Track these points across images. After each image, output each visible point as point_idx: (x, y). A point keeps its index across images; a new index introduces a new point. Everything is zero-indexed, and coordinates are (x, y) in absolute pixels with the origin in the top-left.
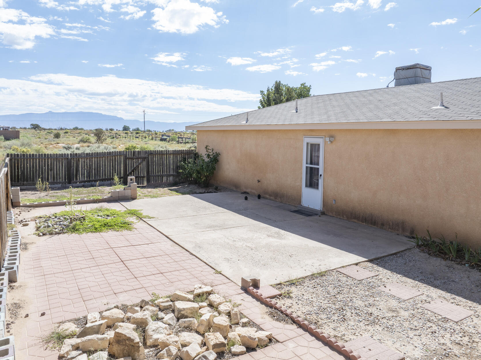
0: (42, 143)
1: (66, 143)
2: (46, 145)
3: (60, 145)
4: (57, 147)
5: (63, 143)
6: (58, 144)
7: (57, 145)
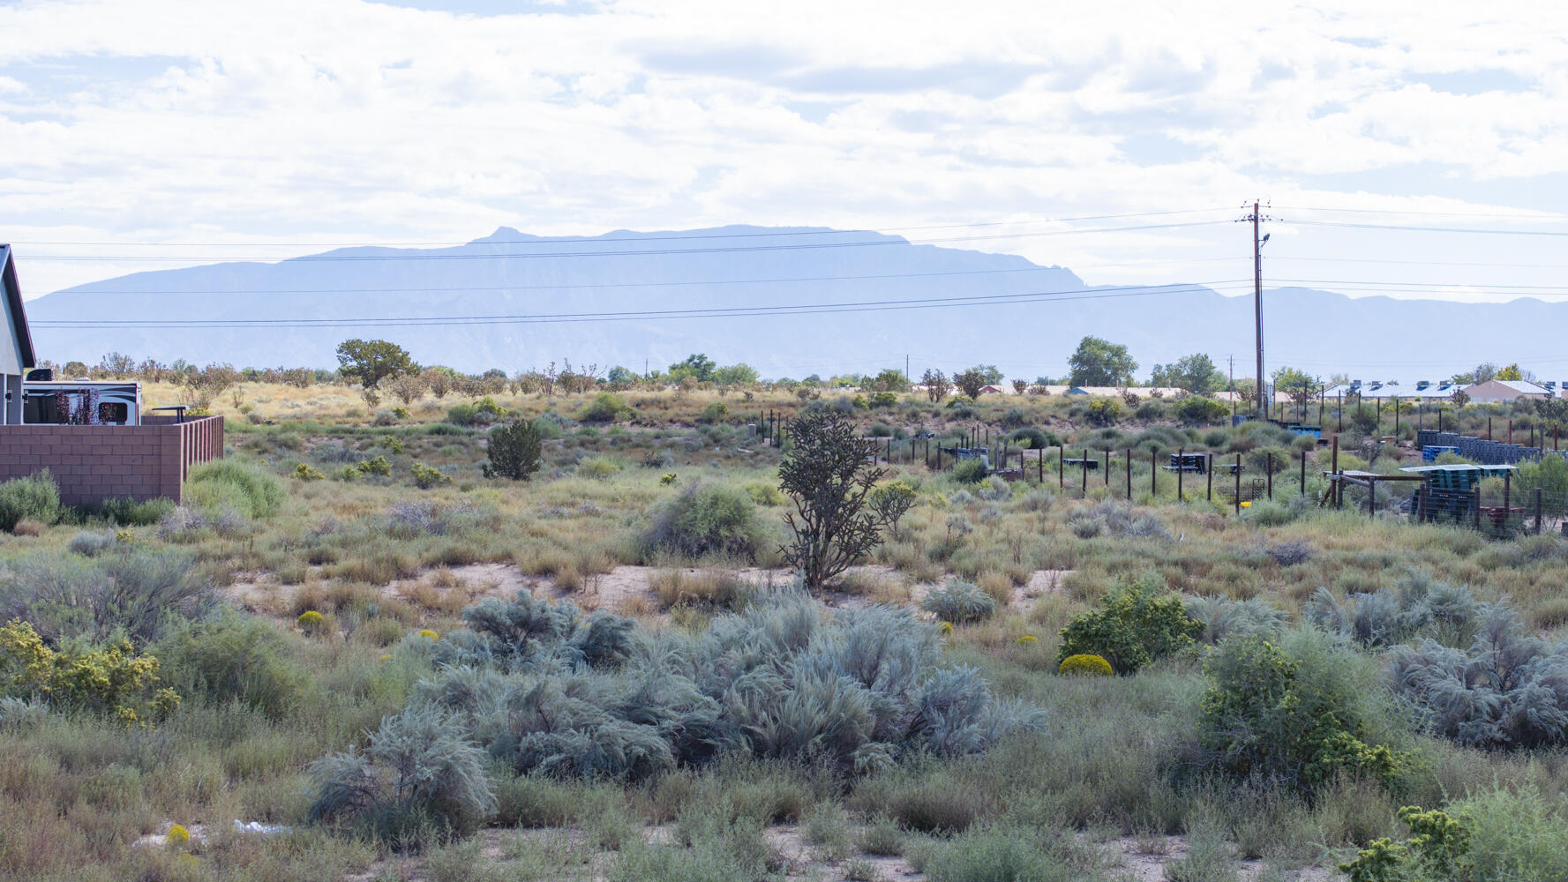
0: (316, 561)
1: (526, 557)
2: (348, 575)
3: (473, 575)
4: (444, 595)
5: (505, 558)
6: (458, 573)
7: (443, 584)
